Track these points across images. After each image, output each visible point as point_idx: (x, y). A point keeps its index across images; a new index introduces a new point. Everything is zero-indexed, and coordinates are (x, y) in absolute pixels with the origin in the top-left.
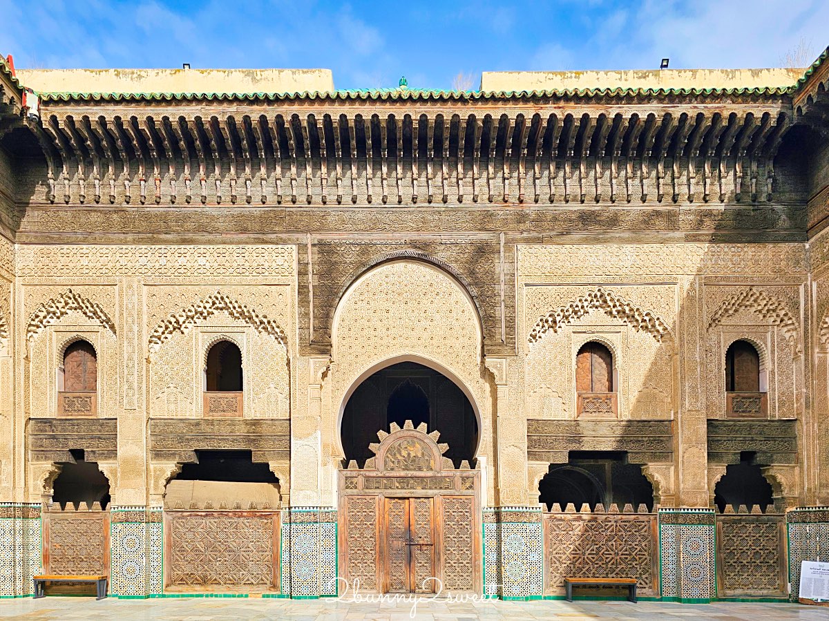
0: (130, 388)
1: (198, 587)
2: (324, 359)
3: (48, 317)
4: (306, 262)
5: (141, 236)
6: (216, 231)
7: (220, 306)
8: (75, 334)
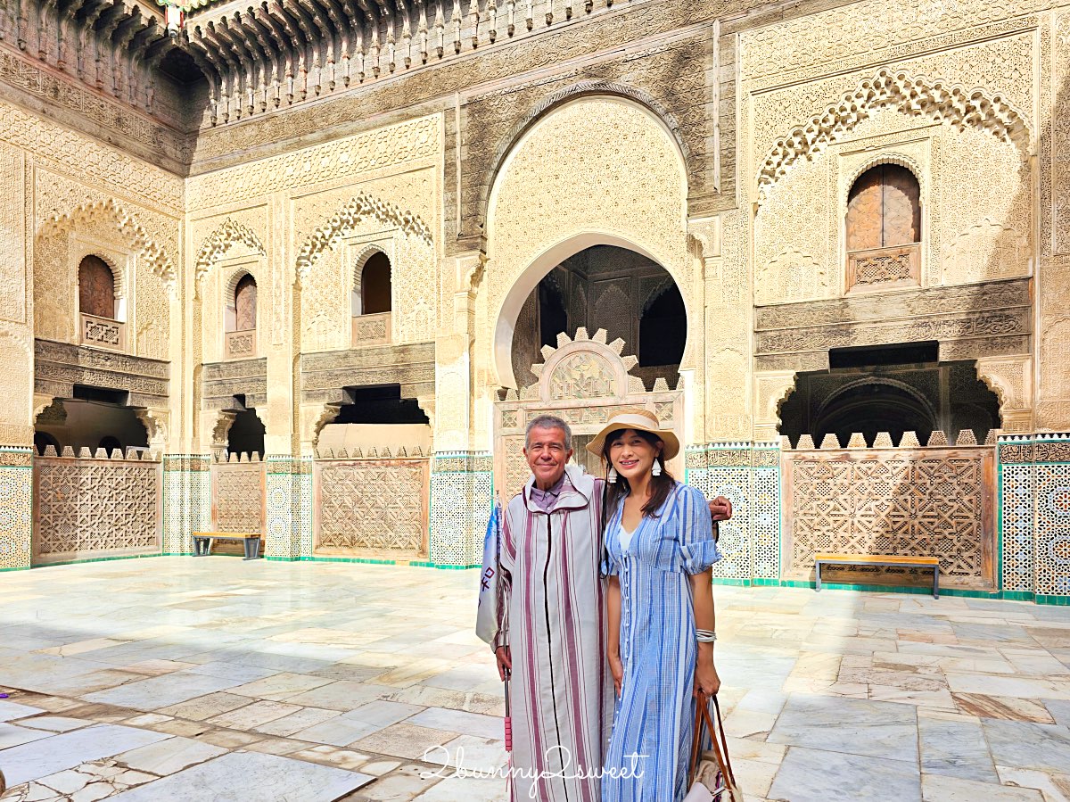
0: (278, 320)
1: (345, 550)
2: (474, 256)
3: (215, 252)
4: (453, 131)
5: (289, 141)
6: (359, 116)
7: (366, 209)
8: (239, 267)
